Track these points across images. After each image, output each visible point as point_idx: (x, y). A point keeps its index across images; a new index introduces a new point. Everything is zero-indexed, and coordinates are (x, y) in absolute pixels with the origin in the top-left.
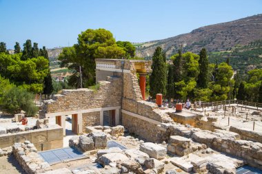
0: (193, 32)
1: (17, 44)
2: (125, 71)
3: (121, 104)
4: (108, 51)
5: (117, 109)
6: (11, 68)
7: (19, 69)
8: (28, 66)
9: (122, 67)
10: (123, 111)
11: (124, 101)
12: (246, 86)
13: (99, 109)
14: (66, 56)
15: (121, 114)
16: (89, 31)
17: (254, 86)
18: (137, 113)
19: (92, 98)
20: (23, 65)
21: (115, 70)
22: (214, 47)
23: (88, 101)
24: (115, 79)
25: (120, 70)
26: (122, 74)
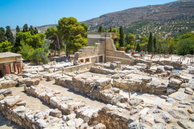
0: (101, 17)
1: (18, 27)
2: (107, 38)
3: (105, 53)
4: (77, 29)
5: (103, 55)
6: (28, 40)
7: (32, 40)
8: (37, 38)
9: (105, 36)
11: (107, 51)
12: (140, 45)
13: (97, 56)
14: (50, 32)
15: (105, 57)
16: (64, 18)
17: (143, 45)
18: (115, 56)
19: (94, 50)
20: (33, 38)
21: (100, 38)
22: (113, 25)
23: (93, 52)
24: (103, 42)
25: (104, 38)
26: (105, 39)
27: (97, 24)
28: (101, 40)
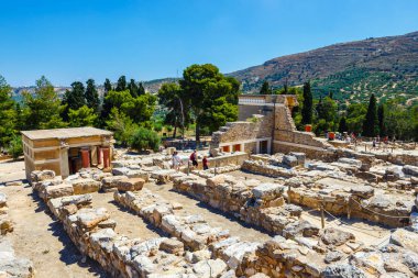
0: (266, 64)
1: (107, 81)
2: (277, 105)
3: (273, 135)
4: (219, 87)
5: (269, 139)
6: (126, 105)
8: (142, 103)
9: (274, 101)
10: (275, 141)
11: (276, 132)
12: (347, 121)
13: (256, 140)
14: (166, 93)
15: (272, 144)
17: (355, 120)
18: (293, 142)
19: (251, 130)
20: (136, 103)
21: (263, 105)
22: (290, 81)
23: (248, 132)
24: (269, 113)
25: (271, 105)
26: (274, 108)
27: (257, 79)
28: (265, 110)
